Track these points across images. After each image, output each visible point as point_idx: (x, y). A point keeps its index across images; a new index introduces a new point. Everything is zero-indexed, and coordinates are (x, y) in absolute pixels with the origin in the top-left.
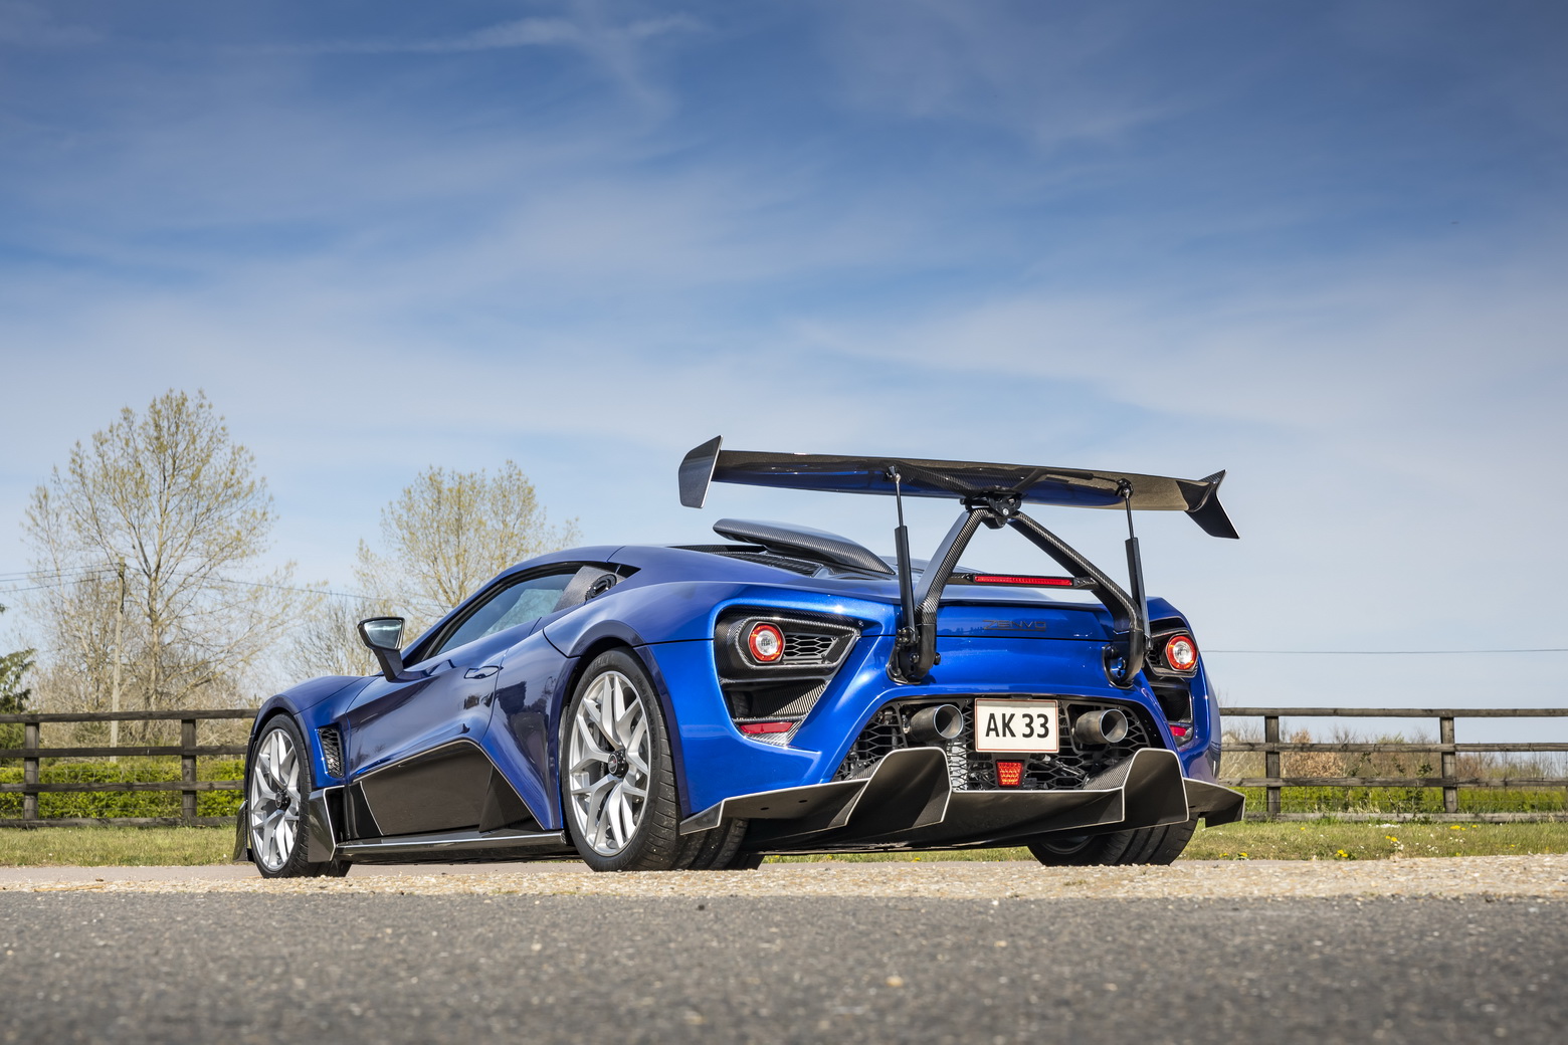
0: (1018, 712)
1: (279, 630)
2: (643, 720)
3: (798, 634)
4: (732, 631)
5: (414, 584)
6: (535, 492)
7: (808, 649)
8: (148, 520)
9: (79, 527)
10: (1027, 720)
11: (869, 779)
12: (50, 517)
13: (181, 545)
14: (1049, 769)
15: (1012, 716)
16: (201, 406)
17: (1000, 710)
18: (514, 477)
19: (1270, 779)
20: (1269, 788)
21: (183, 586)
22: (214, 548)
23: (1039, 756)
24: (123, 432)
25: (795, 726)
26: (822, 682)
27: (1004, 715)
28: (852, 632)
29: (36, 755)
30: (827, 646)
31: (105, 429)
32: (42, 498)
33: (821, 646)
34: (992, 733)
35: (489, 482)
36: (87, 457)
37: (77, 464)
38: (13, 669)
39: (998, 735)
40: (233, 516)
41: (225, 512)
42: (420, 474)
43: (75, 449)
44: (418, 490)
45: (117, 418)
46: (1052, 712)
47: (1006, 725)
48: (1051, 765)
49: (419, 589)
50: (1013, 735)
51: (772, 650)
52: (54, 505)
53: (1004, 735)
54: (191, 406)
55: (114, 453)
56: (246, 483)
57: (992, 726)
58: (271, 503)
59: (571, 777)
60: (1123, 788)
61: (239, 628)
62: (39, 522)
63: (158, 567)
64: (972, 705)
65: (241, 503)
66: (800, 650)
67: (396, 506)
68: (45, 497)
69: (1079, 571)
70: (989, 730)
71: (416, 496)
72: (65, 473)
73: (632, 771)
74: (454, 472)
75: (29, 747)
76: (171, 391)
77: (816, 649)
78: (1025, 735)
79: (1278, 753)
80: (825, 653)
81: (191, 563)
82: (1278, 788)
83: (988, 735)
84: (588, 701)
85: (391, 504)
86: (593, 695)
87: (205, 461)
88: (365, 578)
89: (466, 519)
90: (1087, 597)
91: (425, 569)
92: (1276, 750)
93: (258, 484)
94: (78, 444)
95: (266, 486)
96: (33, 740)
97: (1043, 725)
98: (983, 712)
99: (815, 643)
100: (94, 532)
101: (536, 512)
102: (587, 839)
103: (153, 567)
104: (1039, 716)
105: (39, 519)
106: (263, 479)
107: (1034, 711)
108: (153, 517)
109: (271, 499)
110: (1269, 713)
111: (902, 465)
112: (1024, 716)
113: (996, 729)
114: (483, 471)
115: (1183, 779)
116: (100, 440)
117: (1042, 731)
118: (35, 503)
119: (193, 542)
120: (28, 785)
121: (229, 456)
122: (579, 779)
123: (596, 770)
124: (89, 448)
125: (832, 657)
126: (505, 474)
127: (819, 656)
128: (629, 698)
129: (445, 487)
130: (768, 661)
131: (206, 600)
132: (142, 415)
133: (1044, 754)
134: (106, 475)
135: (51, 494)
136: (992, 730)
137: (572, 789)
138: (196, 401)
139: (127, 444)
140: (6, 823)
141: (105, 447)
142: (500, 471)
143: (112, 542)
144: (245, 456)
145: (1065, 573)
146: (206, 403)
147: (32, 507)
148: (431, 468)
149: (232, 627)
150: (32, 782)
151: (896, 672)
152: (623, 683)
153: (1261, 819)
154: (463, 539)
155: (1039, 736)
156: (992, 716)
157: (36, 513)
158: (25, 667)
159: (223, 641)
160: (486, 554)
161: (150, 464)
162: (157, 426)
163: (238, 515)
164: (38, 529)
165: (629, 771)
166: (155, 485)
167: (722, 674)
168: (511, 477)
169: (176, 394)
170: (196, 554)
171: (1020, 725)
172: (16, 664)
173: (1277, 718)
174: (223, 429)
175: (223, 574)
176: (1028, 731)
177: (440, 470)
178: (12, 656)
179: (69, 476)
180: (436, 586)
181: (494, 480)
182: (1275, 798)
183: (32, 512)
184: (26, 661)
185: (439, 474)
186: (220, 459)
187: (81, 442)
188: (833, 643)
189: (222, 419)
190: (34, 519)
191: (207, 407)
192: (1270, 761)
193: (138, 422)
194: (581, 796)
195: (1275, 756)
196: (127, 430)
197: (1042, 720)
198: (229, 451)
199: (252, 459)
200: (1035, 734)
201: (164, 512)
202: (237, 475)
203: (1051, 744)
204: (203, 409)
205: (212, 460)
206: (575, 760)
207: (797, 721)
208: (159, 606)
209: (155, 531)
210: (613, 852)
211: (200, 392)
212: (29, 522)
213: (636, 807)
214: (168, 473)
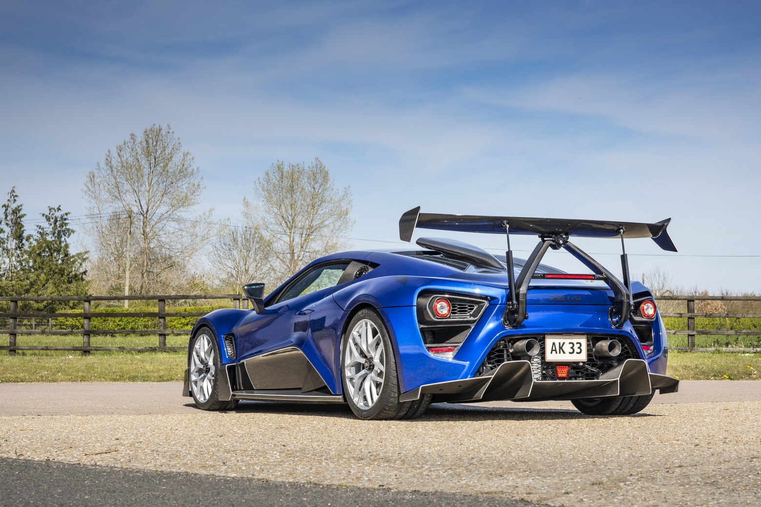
0: (566, 342)
1: (206, 241)
2: (382, 344)
3: (458, 303)
4: (425, 301)
5: (270, 219)
6: (329, 172)
7: (463, 310)
8: (143, 189)
9: (109, 191)
10: (571, 345)
11: (493, 376)
12: (96, 186)
13: (158, 200)
14: (582, 369)
15: (564, 343)
16: (169, 133)
17: (558, 340)
18: (319, 166)
19: (690, 331)
20: (689, 335)
21: (160, 219)
22: (174, 201)
23: (577, 363)
24: (130, 145)
25: (456, 349)
26: (470, 327)
27: (560, 343)
28: (484, 302)
29: (89, 316)
30: (472, 309)
31: (122, 143)
32: (92, 177)
33: (469, 309)
34: (554, 352)
35: (306, 168)
36: (114, 157)
37: (109, 163)
38: (79, 261)
39: (556, 353)
40: (184, 186)
41: (180, 184)
42: (273, 164)
43: (108, 153)
44: (272, 172)
45: (128, 138)
46: (583, 341)
47: (561, 348)
48: (583, 367)
49: (272, 220)
50: (564, 353)
51: (445, 312)
52: (97, 180)
53: (560, 353)
54: (164, 132)
55: (127, 155)
56: (190, 170)
57: (554, 349)
58: (202, 180)
59: (346, 369)
60: (618, 379)
61: (187, 240)
62: (91, 189)
63: (147, 211)
64: (544, 339)
65: (187, 180)
66: (459, 311)
67: (262, 180)
68: (93, 176)
69: (598, 271)
70: (552, 350)
71: (271, 175)
72: (103, 165)
73: (376, 368)
74: (290, 164)
75: (86, 312)
76: (154, 125)
77: (467, 311)
78: (570, 353)
79: (694, 318)
80: (471, 313)
81: (163, 209)
82: (694, 335)
83: (551, 353)
84: (354, 332)
85: (259, 179)
86: (357, 330)
87: (170, 159)
88: (246, 215)
89: (296, 187)
90: (602, 284)
91: (276, 210)
92: (693, 317)
93: (195, 171)
94: (109, 151)
95: (199, 171)
96: (88, 309)
97: (579, 348)
98: (549, 342)
99: (466, 308)
100: (116, 194)
101: (329, 183)
102: (354, 401)
103: (145, 211)
104: (577, 343)
105: (90, 187)
106: (198, 168)
107: (575, 341)
108: (145, 187)
109: (202, 178)
110: (689, 298)
111: (510, 220)
112: (570, 343)
113: (556, 350)
114: (303, 163)
115: (649, 373)
116: (120, 149)
117: (579, 351)
118: (88, 179)
119: (165, 199)
120: (85, 331)
121: (182, 157)
122: (350, 370)
123: (358, 367)
124: (114, 153)
125: (474, 315)
126: (314, 164)
127: (468, 314)
128: (375, 333)
129: (285, 170)
130: (443, 317)
131: (171, 226)
132: (140, 137)
133: (579, 362)
134: (123, 166)
135: (96, 175)
136: (554, 350)
137: (346, 375)
138: (166, 130)
139: (132, 150)
140: (75, 348)
141: (122, 152)
142: (312, 163)
143: (125, 199)
144: (189, 157)
145: (591, 272)
146: (171, 131)
147: (87, 182)
148: (278, 161)
149: (184, 239)
150: (87, 329)
151: (507, 323)
152: (371, 325)
153: (685, 350)
154: (294, 196)
155: (577, 353)
156: (554, 344)
157: (89, 184)
158: (84, 260)
159: (179, 246)
160: (305, 204)
161: (144, 161)
162: (147, 142)
163: (186, 185)
164: (90, 192)
165: (375, 368)
166: (146, 171)
167: (420, 322)
168: (317, 165)
169: (157, 127)
170: (165, 204)
171: (567, 348)
172: (80, 258)
173: (693, 301)
174: (179, 144)
175: (178, 214)
176: (571, 351)
177: (283, 162)
178: (78, 254)
179: (105, 167)
180: (281, 219)
181: (309, 167)
182: (692, 340)
183: (87, 184)
184: (84, 257)
185: (282, 164)
186: (177, 159)
187: (111, 150)
188: (475, 308)
189: (179, 139)
190: (88, 188)
191: (171, 133)
192: (689, 322)
193: (138, 140)
194: (351, 379)
195: (693, 320)
196: (133, 144)
197: (579, 345)
198: (181, 154)
199: (193, 159)
200: (575, 352)
201: (150, 184)
202: (185, 166)
203: (583, 357)
204: (170, 134)
205: (173, 159)
206: (348, 361)
207: (457, 346)
208: (148, 230)
209: (146, 193)
210: (367, 408)
211: (168, 126)
212: (85, 189)
213: (378, 385)
214: (152, 165)
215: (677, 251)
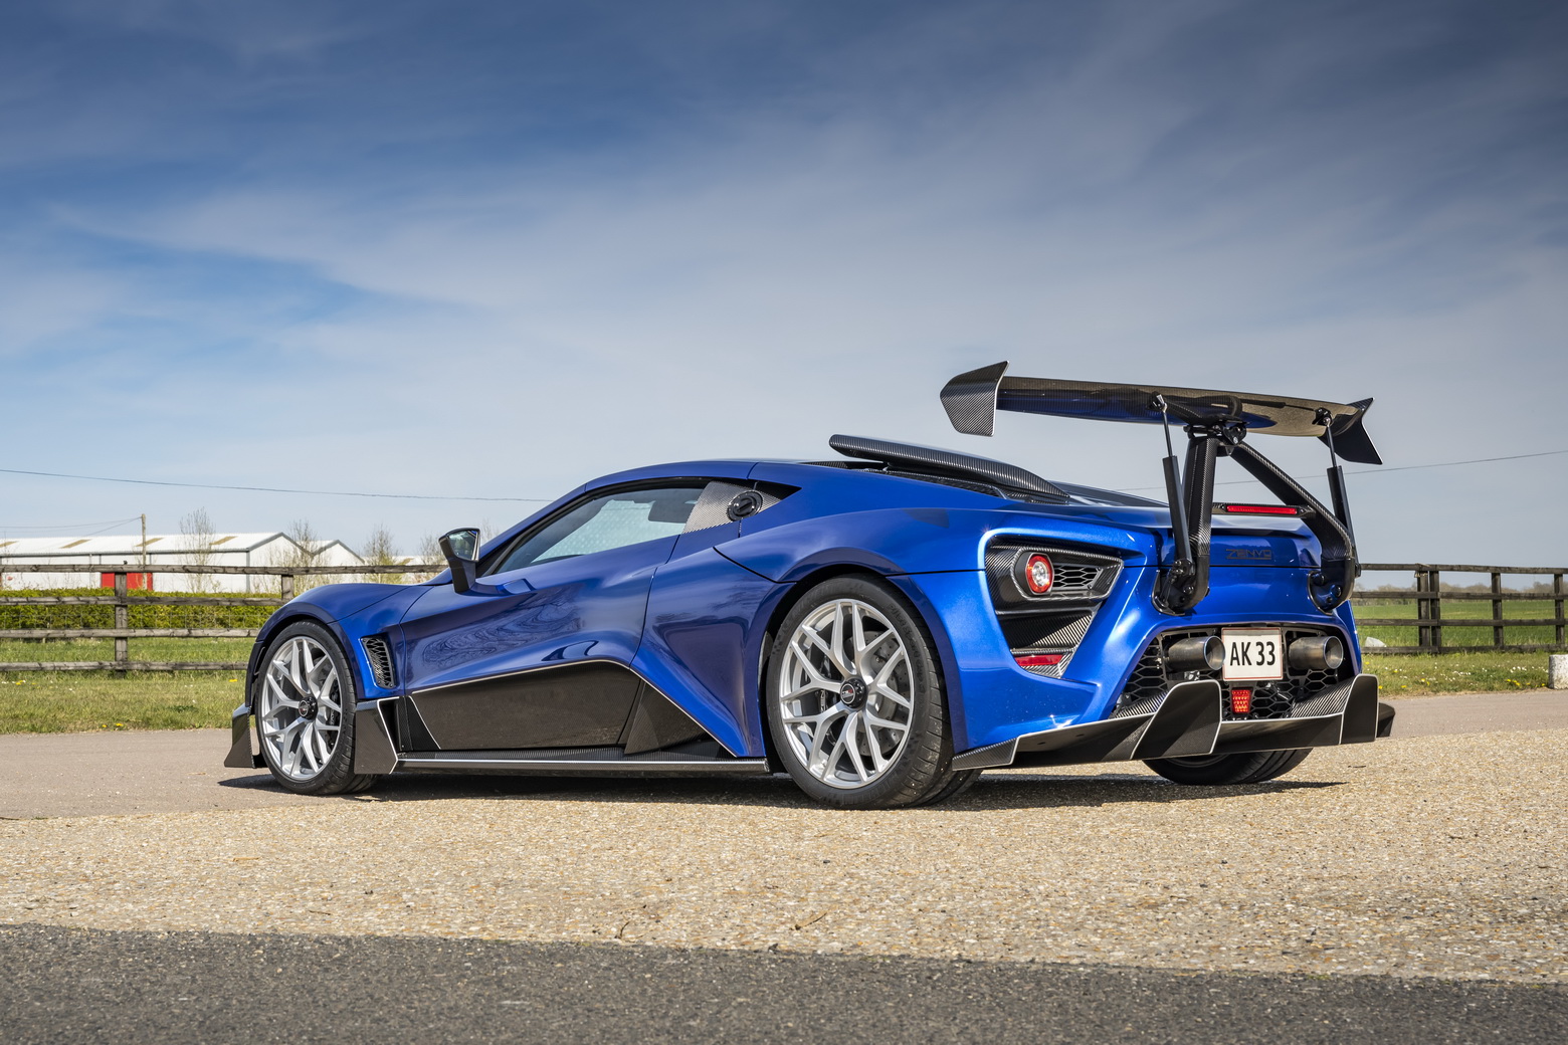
0: (1252, 640)
3: (1064, 565)
4: (1006, 562)
7: (1074, 579)
10: (1260, 647)
11: (1155, 714)
14: (1268, 696)
15: (1249, 644)
17: (1240, 639)
23: (1262, 684)
25: (1065, 658)
26: (1088, 613)
27: (1243, 644)
28: (1118, 563)
30: (1093, 576)
33: (1087, 576)
34: (1235, 662)
39: (1239, 664)
46: (1276, 639)
47: (1245, 654)
48: (1271, 691)
50: (1250, 664)
51: (1045, 580)
53: (1244, 664)
57: (1235, 656)
59: (782, 705)
60: (1342, 713)
64: (1219, 634)
66: (1066, 581)
70: (1233, 659)
77: (1081, 580)
78: (1258, 663)
80: (1092, 583)
83: (1232, 664)
84: (808, 627)
86: (815, 622)
90: (1294, 524)
97: (1271, 653)
98: (1228, 641)
99: (1081, 574)
102: (811, 770)
104: (1268, 644)
107: (1264, 639)
112: (1257, 644)
113: (1237, 658)
117: (1271, 660)
122: (791, 708)
125: (1099, 589)
127: (1085, 587)
130: (1043, 592)
133: (1268, 681)
136: (1235, 659)
137: (784, 717)
151: (1164, 603)
152: (863, 610)
155: (1268, 663)
156: (1235, 645)
167: (997, 605)
171: (1254, 654)
176: (1260, 660)
188: (1099, 573)
194: (794, 726)
197: (1270, 647)
200: (1266, 662)
203: (1275, 672)
206: (785, 689)
207: (1065, 653)
210: (855, 787)
215: (1380, 463)
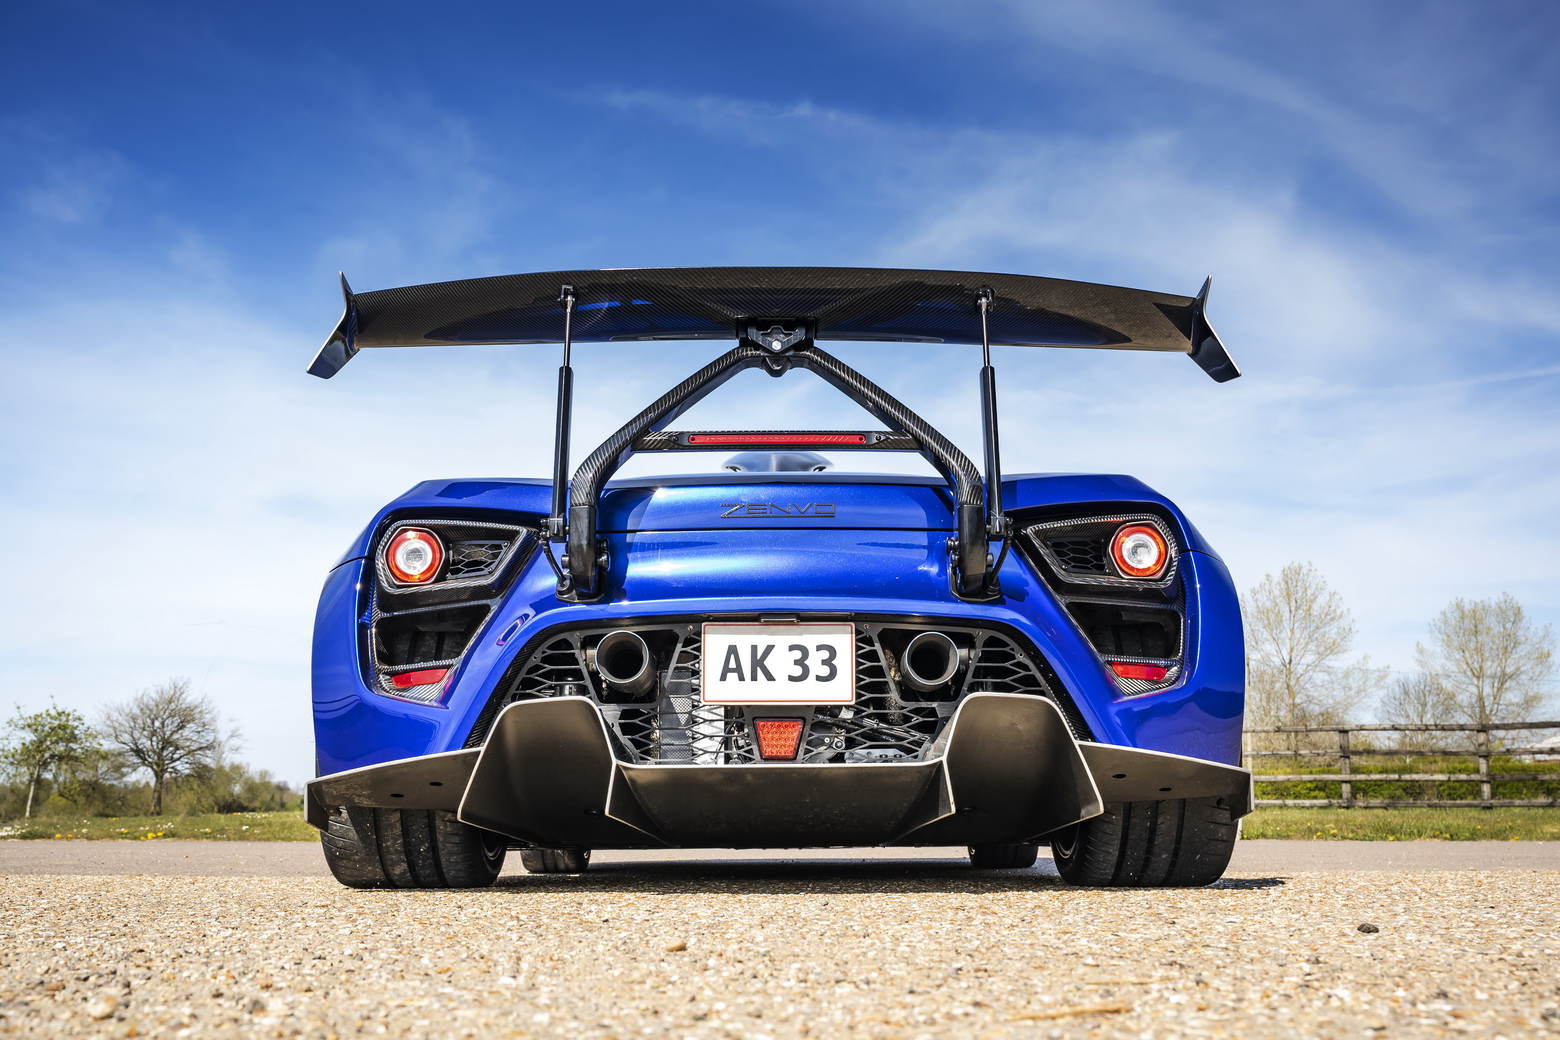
0: (780, 642)
1: (1363, 694)
5: (1451, 666)
6: (1522, 609)
8: (1283, 635)
10: (798, 654)
11: (482, 749)
13: (1303, 648)
15: (770, 648)
16: (1310, 570)
17: (746, 640)
18: (1508, 601)
21: (1306, 671)
22: (1322, 649)
24: (1267, 586)
25: (449, 673)
26: (489, 609)
27: (754, 648)
28: (520, 532)
31: (1257, 586)
34: (732, 677)
35: (1493, 605)
39: (742, 678)
40: (1332, 632)
41: (1327, 629)
42: (1450, 603)
44: (1450, 611)
45: (1263, 579)
46: (843, 641)
47: (758, 663)
49: (1454, 668)
50: (770, 677)
51: (420, 566)
53: (754, 678)
54: (1304, 570)
56: (1339, 612)
57: (732, 664)
58: (1353, 623)
60: (944, 759)
61: (1339, 694)
63: (1291, 661)
64: (696, 634)
65: (1336, 623)
67: (1437, 621)
70: (726, 670)
71: (1449, 615)
74: (1471, 601)
76: (1292, 563)
78: (792, 678)
81: (1309, 658)
83: (723, 678)
87: (1314, 601)
88: (1421, 663)
89: (1480, 627)
91: (1458, 657)
93: (1345, 612)
95: (1350, 613)
97: (827, 662)
98: (715, 643)
99: (484, 553)
100: (1254, 643)
101: (1524, 621)
103: (1287, 661)
104: (819, 648)
106: (1348, 610)
107: (811, 640)
108: (1286, 634)
109: (1353, 621)
112: (792, 648)
113: (739, 670)
114: (1488, 599)
115: (1077, 743)
117: (825, 671)
119: (1310, 647)
121: (1328, 598)
126: (1502, 599)
129: (1466, 609)
130: (412, 581)
131: (1320, 677)
132: (1277, 577)
133: (840, 708)
134: (1259, 612)
136: (732, 671)
138: (1307, 568)
141: (1258, 596)
142: (1499, 598)
144: (1337, 597)
146: (1313, 569)
148: (1456, 599)
149: (1335, 693)
154: (1480, 639)
155: (819, 678)
156: (732, 650)
159: (1331, 701)
160: (1495, 647)
161: (1283, 605)
162: (1287, 582)
163: (1335, 630)
166: (1286, 615)
168: (1506, 601)
169: (1296, 564)
170: (1312, 653)
171: (781, 662)
174: (1324, 582)
175: (1331, 663)
176: (798, 671)
177: (1462, 599)
180: (1465, 667)
181: (1496, 604)
185: (1461, 602)
186: (1322, 600)
189: (1322, 577)
193: (1275, 580)
198: (1327, 595)
199: (1341, 599)
200: (812, 676)
201: (1292, 630)
202: (1333, 608)
203: (845, 690)
204: (1312, 572)
205: (1318, 600)
207: (448, 667)
208: (1292, 683)
209: (1287, 641)
211: (1309, 563)
214: (1293, 609)
